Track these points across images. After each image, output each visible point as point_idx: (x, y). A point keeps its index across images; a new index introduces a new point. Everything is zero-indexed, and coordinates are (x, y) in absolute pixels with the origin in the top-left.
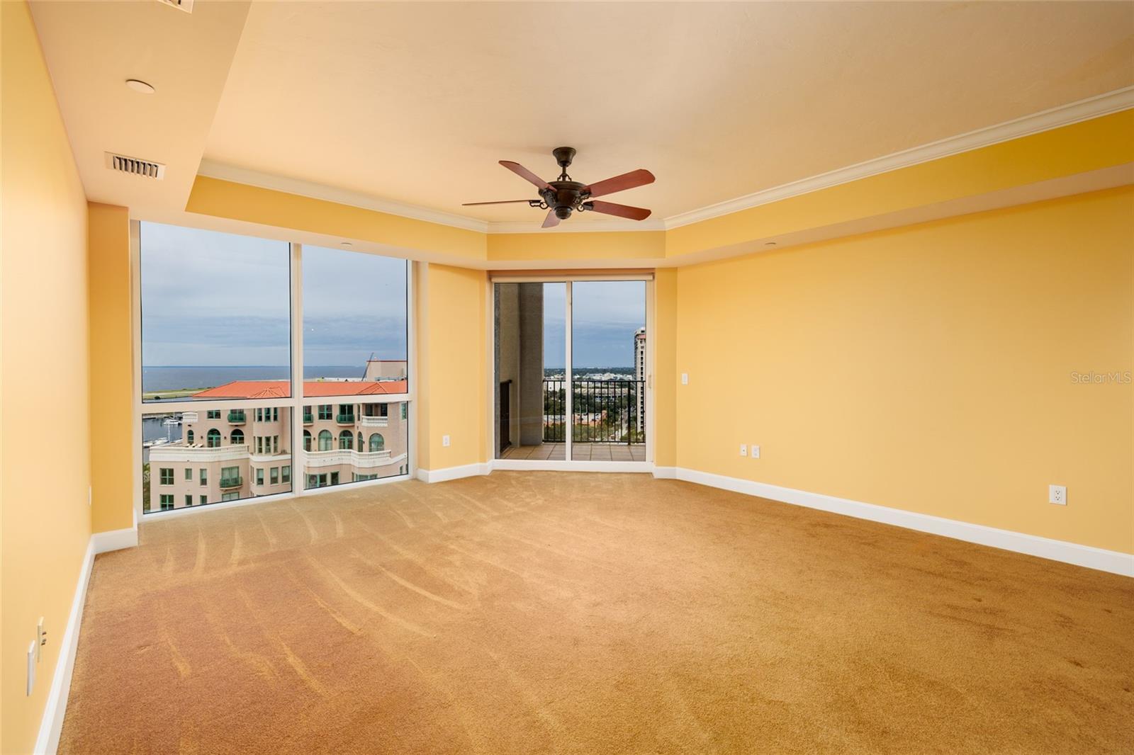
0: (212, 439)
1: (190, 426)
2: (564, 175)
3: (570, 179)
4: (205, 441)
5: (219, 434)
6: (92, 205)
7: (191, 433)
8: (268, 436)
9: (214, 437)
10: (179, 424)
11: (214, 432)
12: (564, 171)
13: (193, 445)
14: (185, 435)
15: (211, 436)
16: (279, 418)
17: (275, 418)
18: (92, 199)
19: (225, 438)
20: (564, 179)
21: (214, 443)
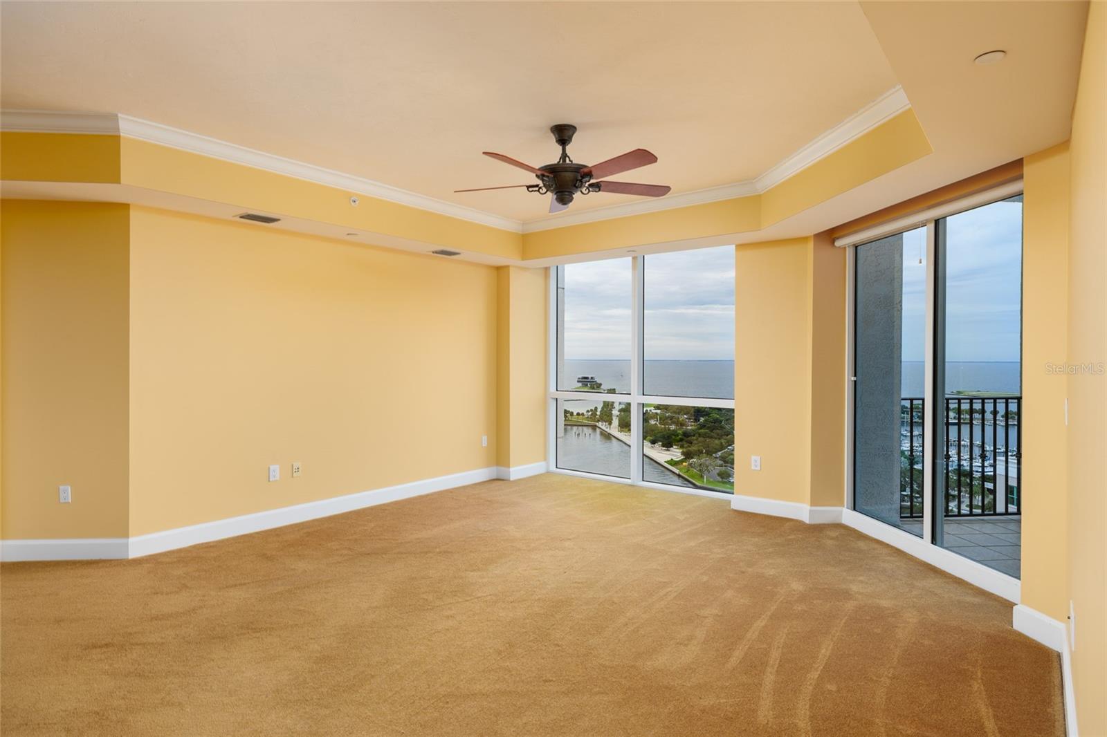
2: (564, 156)
3: (572, 161)
6: (499, 268)
12: (564, 150)
20: (564, 161)
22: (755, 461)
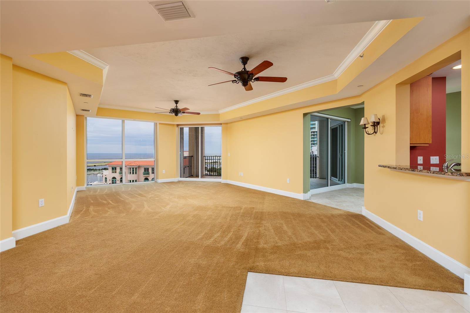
0: (113, 181)
1: (106, 175)
4: (111, 182)
5: (116, 179)
6: (77, 115)
7: (106, 178)
8: (133, 180)
9: (114, 180)
10: (103, 176)
11: (114, 178)
12: (176, 105)
13: (107, 183)
14: (104, 179)
15: (113, 180)
16: (137, 173)
17: (136, 173)
18: (77, 114)
19: (118, 180)
21: (114, 182)
22: (164, 171)
